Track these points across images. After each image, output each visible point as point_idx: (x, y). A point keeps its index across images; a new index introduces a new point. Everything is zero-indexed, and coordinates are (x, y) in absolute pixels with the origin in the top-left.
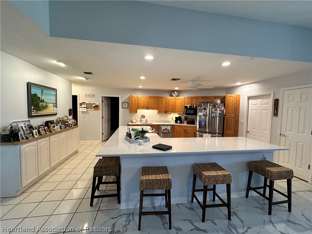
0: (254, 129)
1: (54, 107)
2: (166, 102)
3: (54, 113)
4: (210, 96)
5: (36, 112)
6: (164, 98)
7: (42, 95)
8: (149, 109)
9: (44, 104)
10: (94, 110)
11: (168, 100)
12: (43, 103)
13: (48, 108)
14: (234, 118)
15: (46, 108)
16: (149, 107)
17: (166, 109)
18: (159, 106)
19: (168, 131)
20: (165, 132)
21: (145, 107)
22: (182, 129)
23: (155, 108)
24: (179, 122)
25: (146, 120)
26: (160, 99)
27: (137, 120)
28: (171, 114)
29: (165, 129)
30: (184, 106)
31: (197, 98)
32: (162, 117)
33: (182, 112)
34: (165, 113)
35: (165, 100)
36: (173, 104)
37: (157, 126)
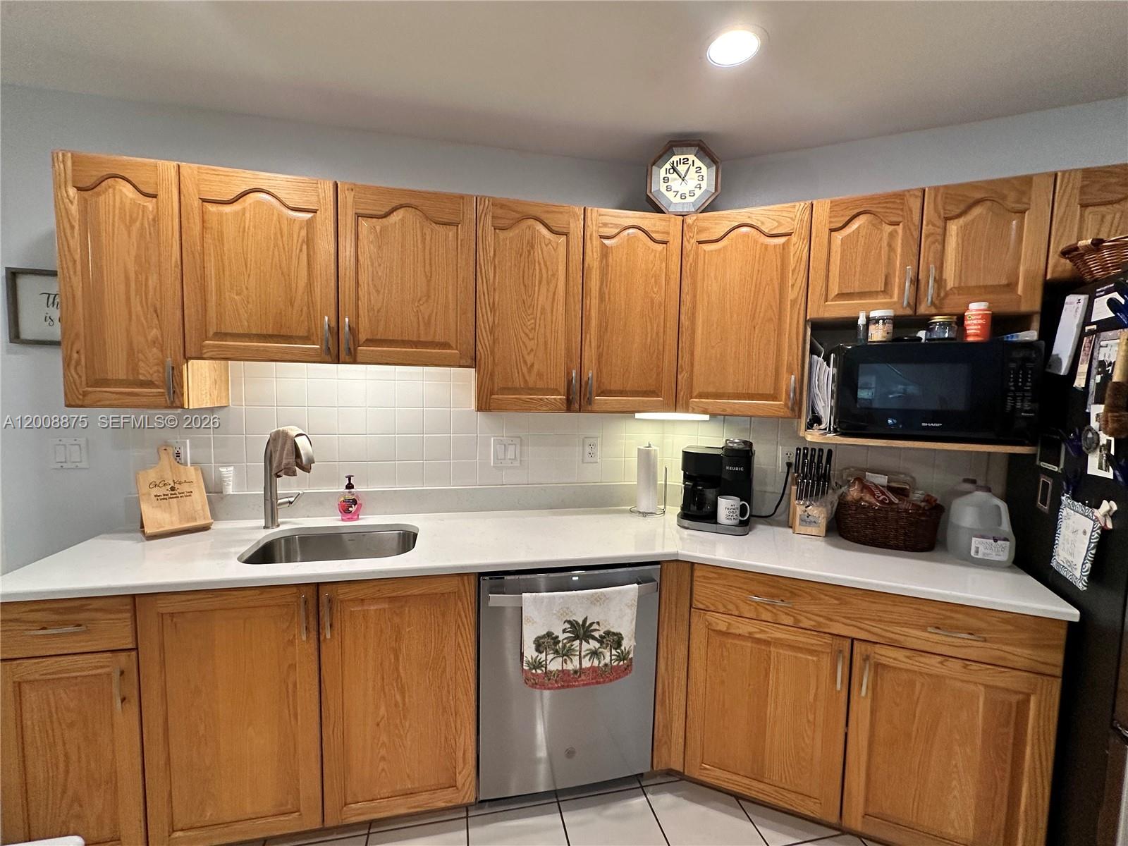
2: (585, 274)
6: (557, 221)
8: (355, 362)
11: (605, 252)
16: (353, 331)
17: (575, 355)
18: (485, 318)
19: (608, 656)
20: (572, 665)
21: (303, 333)
22: (806, 623)
23: (445, 345)
24: (731, 510)
25: (350, 486)
26: (502, 235)
27: (230, 490)
28: (638, 416)
29: (567, 626)
30: (806, 321)
31: (1018, 201)
32: (530, 448)
33: (774, 398)
34: (569, 410)
35: (562, 250)
36: (657, 298)
37: (455, 582)
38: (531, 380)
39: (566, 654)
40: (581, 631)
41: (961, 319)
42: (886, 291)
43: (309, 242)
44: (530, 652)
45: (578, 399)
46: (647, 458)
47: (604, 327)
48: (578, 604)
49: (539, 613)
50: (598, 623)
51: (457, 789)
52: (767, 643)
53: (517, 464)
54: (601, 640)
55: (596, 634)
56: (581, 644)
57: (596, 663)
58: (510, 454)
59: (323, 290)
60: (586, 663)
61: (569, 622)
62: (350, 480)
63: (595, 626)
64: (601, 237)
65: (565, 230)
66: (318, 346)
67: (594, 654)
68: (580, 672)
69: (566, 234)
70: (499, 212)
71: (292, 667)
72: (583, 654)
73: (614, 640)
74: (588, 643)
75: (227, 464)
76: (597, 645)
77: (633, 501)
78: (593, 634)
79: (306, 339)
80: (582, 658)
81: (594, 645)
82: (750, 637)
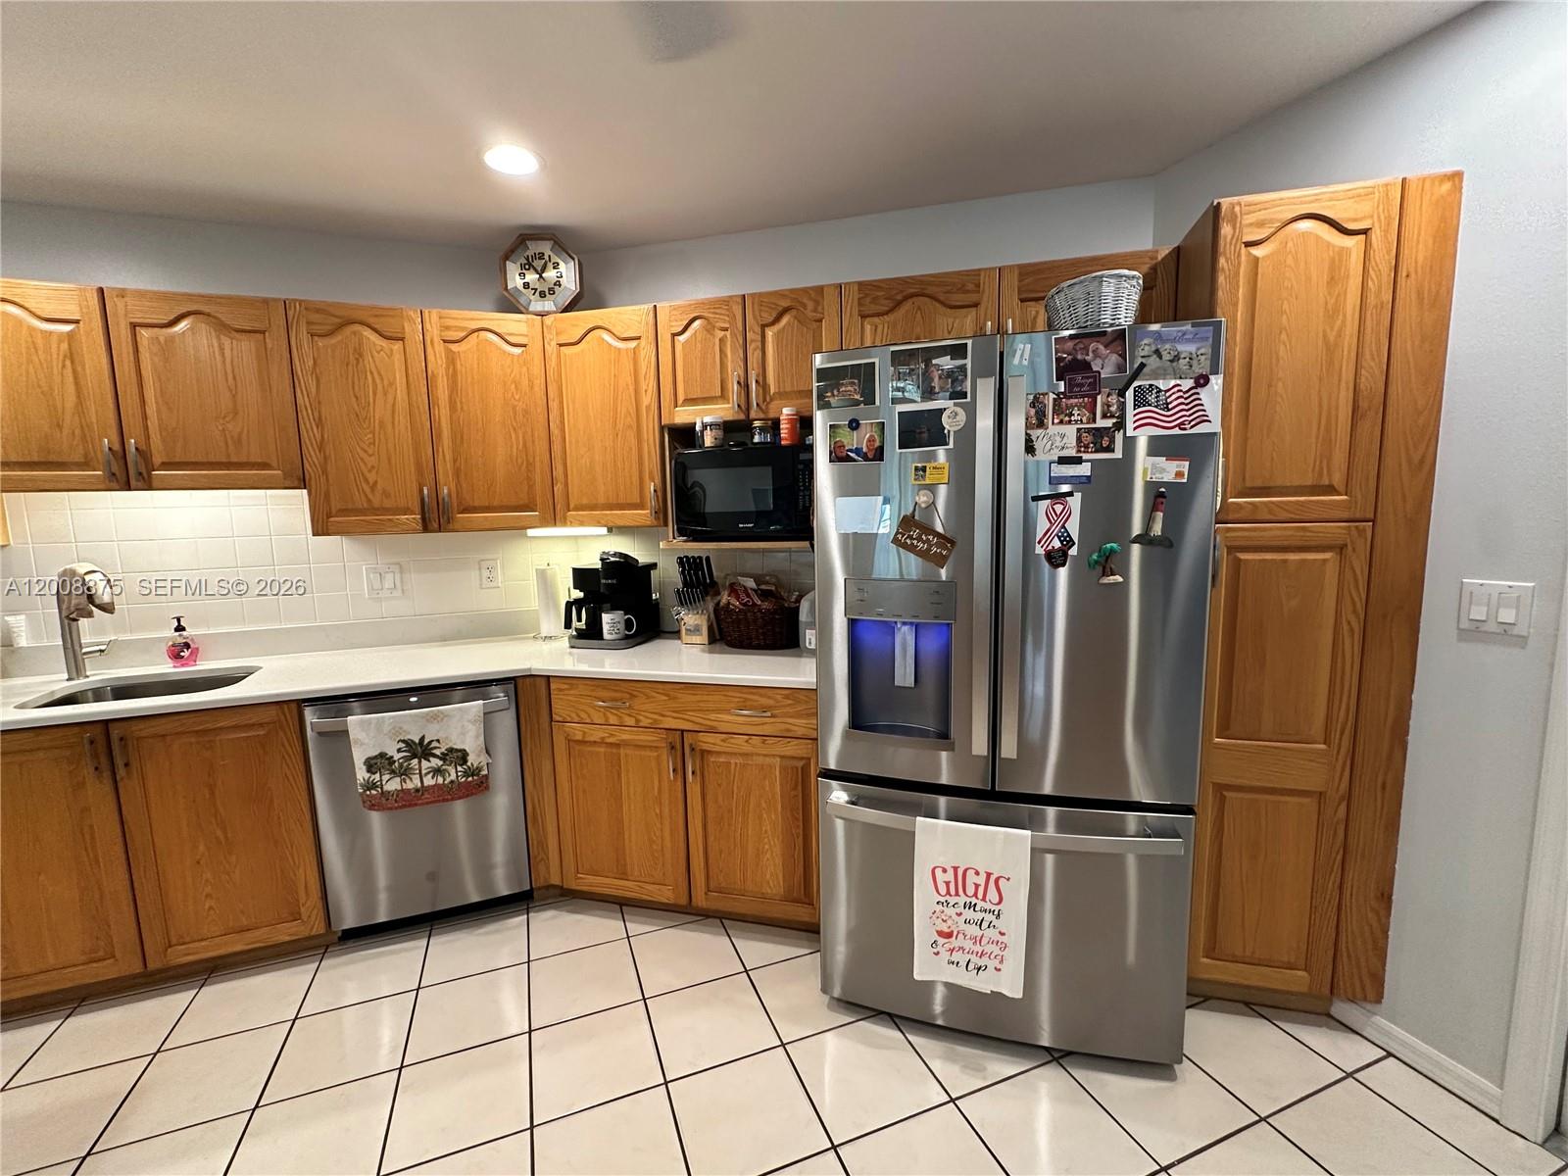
4: (973, 277)
6: (389, 325)
11: (452, 358)
16: (143, 454)
17: (427, 471)
18: (311, 432)
19: (453, 773)
20: (413, 783)
21: (78, 457)
22: (645, 722)
23: (265, 466)
24: (613, 624)
25: (180, 628)
26: (321, 342)
27: (23, 641)
28: (531, 532)
29: (402, 745)
30: (662, 428)
31: (815, 310)
32: (413, 576)
33: (640, 506)
34: (426, 529)
35: (398, 358)
36: (520, 406)
37: (273, 712)
38: (376, 503)
39: (404, 773)
40: (420, 750)
41: (776, 423)
42: (723, 396)
43: (75, 356)
44: (362, 774)
45: (436, 517)
46: (544, 578)
47: (458, 437)
48: (412, 722)
49: (368, 734)
50: (438, 741)
51: (303, 921)
52: (617, 745)
53: (398, 593)
54: (443, 757)
55: (437, 752)
56: (420, 762)
57: (440, 780)
58: (388, 584)
59: (99, 410)
60: (429, 781)
61: (403, 741)
62: (179, 620)
63: (434, 744)
64: (445, 341)
65: (400, 335)
66: (100, 473)
67: (437, 771)
68: (422, 790)
69: (402, 339)
70: (315, 317)
71: (85, 810)
72: (424, 772)
73: (463, 756)
74: (429, 761)
75: (14, 612)
76: (440, 763)
77: (537, 628)
78: (434, 751)
79: (85, 465)
80: (424, 776)
81: (435, 762)
82: (602, 742)
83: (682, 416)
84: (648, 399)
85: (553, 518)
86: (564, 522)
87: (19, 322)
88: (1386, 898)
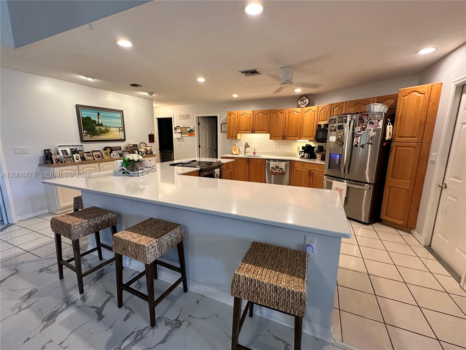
0: (459, 179)
1: (120, 131)
2: (286, 119)
3: (120, 139)
4: (369, 98)
5: (90, 136)
6: (282, 112)
7: (99, 118)
8: (255, 133)
9: (103, 128)
10: (189, 135)
11: (289, 115)
12: (101, 127)
13: (109, 133)
14: (415, 147)
15: (107, 133)
16: (255, 129)
17: (284, 131)
18: (271, 126)
19: (281, 171)
20: (276, 171)
21: (249, 130)
22: (306, 168)
23: (266, 131)
24: (306, 155)
25: (254, 150)
26: (274, 114)
27: (241, 150)
28: (297, 141)
29: (275, 166)
30: (317, 125)
32: (281, 146)
33: (313, 137)
35: (282, 116)
36: (297, 122)
37: (263, 160)
38: (277, 135)
39: (275, 170)
40: (277, 167)
42: (327, 120)
43: (250, 118)
44: (271, 169)
45: (284, 138)
46: (298, 148)
47: (288, 126)
48: (277, 163)
49: (272, 164)
50: (280, 167)
52: (302, 171)
54: (280, 169)
56: (277, 169)
59: (252, 124)
60: (278, 172)
64: (288, 113)
66: (251, 131)
67: (279, 171)
68: (277, 172)
69: (283, 113)
70: (273, 111)
73: (282, 169)
75: (240, 147)
79: (249, 131)
80: (277, 171)
81: (279, 169)
82: (300, 171)
83: (320, 123)
84: (316, 120)
85: (300, 139)
86: (302, 139)
87: (246, 115)
88: (418, 210)
